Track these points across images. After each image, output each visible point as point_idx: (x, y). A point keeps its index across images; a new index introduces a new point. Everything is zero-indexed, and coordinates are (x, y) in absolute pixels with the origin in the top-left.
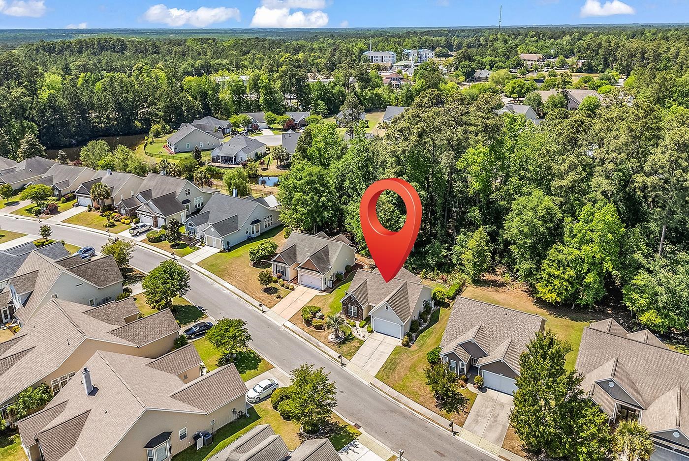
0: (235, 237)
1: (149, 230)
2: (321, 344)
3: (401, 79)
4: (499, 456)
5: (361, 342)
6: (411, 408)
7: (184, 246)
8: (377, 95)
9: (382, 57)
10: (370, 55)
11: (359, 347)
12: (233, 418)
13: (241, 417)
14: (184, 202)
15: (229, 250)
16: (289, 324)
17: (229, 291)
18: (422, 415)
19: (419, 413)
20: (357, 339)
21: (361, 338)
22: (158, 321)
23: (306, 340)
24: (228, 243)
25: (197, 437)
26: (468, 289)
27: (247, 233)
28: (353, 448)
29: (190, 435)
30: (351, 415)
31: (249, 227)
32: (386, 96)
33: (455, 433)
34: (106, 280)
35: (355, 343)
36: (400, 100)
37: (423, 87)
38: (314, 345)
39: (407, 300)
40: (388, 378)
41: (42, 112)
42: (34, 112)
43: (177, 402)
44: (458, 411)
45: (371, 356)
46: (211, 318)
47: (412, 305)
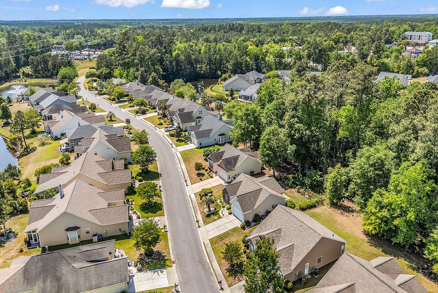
0: (205, 141)
2: (199, 212)
3: (419, 53)
5: (220, 217)
6: (211, 264)
7: (183, 141)
9: (420, 36)
10: (410, 35)
11: (216, 220)
12: (119, 233)
13: (124, 234)
14: (198, 118)
15: (201, 148)
16: (193, 196)
17: (181, 170)
19: (213, 269)
20: (219, 215)
21: (221, 215)
22: (122, 174)
23: (193, 207)
24: (201, 144)
25: (95, 235)
26: (323, 207)
27: (215, 140)
28: (159, 272)
29: (92, 233)
30: (177, 255)
31: (218, 138)
32: (391, 65)
33: (222, 289)
34: (123, 149)
35: (216, 217)
36: (401, 68)
38: (194, 211)
39: (256, 200)
40: (216, 243)
41: (171, 63)
42: (168, 62)
43: (89, 214)
44: (235, 277)
45: (218, 227)
46: (160, 181)
47: (258, 204)
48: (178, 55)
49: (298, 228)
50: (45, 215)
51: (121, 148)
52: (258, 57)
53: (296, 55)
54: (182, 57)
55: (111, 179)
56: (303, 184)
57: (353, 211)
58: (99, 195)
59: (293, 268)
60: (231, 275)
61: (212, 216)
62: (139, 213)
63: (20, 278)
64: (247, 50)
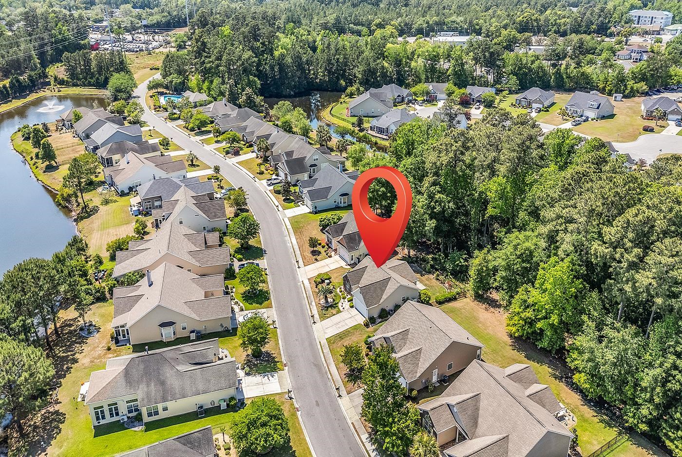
0: (322, 203)
1: (280, 183)
2: (313, 303)
3: (644, 52)
4: (352, 423)
5: (339, 312)
6: (328, 368)
7: (292, 201)
8: (583, 74)
9: (653, 17)
10: (638, 15)
11: (334, 315)
12: (220, 329)
13: (227, 330)
14: (311, 166)
15: (316, 213)
16: (306, 282)
17: (291, 244)
18: (331, 375)
19: (331, 374)
20: (339, 308)
21: (341, 309)
23: (307, 297)
24: (316, 208)
25: (193, 332)
26: (465, 300)
27: (335, 202)
28: (270, 376)
29: (189, 329)
30: (289, 356)
31: (338, 199)
32: (595, 77)
33: (340, 396)
34: (215, 216)
35: (334, 311)
36: (609, 83)
37: (641, 71)
38: (309, 303)
39: (383, 291)
40: (334, 343)
41: (272, 68)
42: (267, 67)
43: (185, 307)
44: (355, 383)
45: (337, 324)
46: (265, 260)
47: (384, 297)
48: (283, 56)
49: (428, 330)
50: (132, 306)
51: (213, 214)
52: (401, 61)
53: (457, 60)
54: (289, 60)
55: (205, 259)
56: (444, 269)
57: (499, 306)
58: (193, 282)
59: (418, 375)
60: (351, 381)
61: (330, 309)
62: (241, 304)
63: (122, 382)
64: (385, 50)
